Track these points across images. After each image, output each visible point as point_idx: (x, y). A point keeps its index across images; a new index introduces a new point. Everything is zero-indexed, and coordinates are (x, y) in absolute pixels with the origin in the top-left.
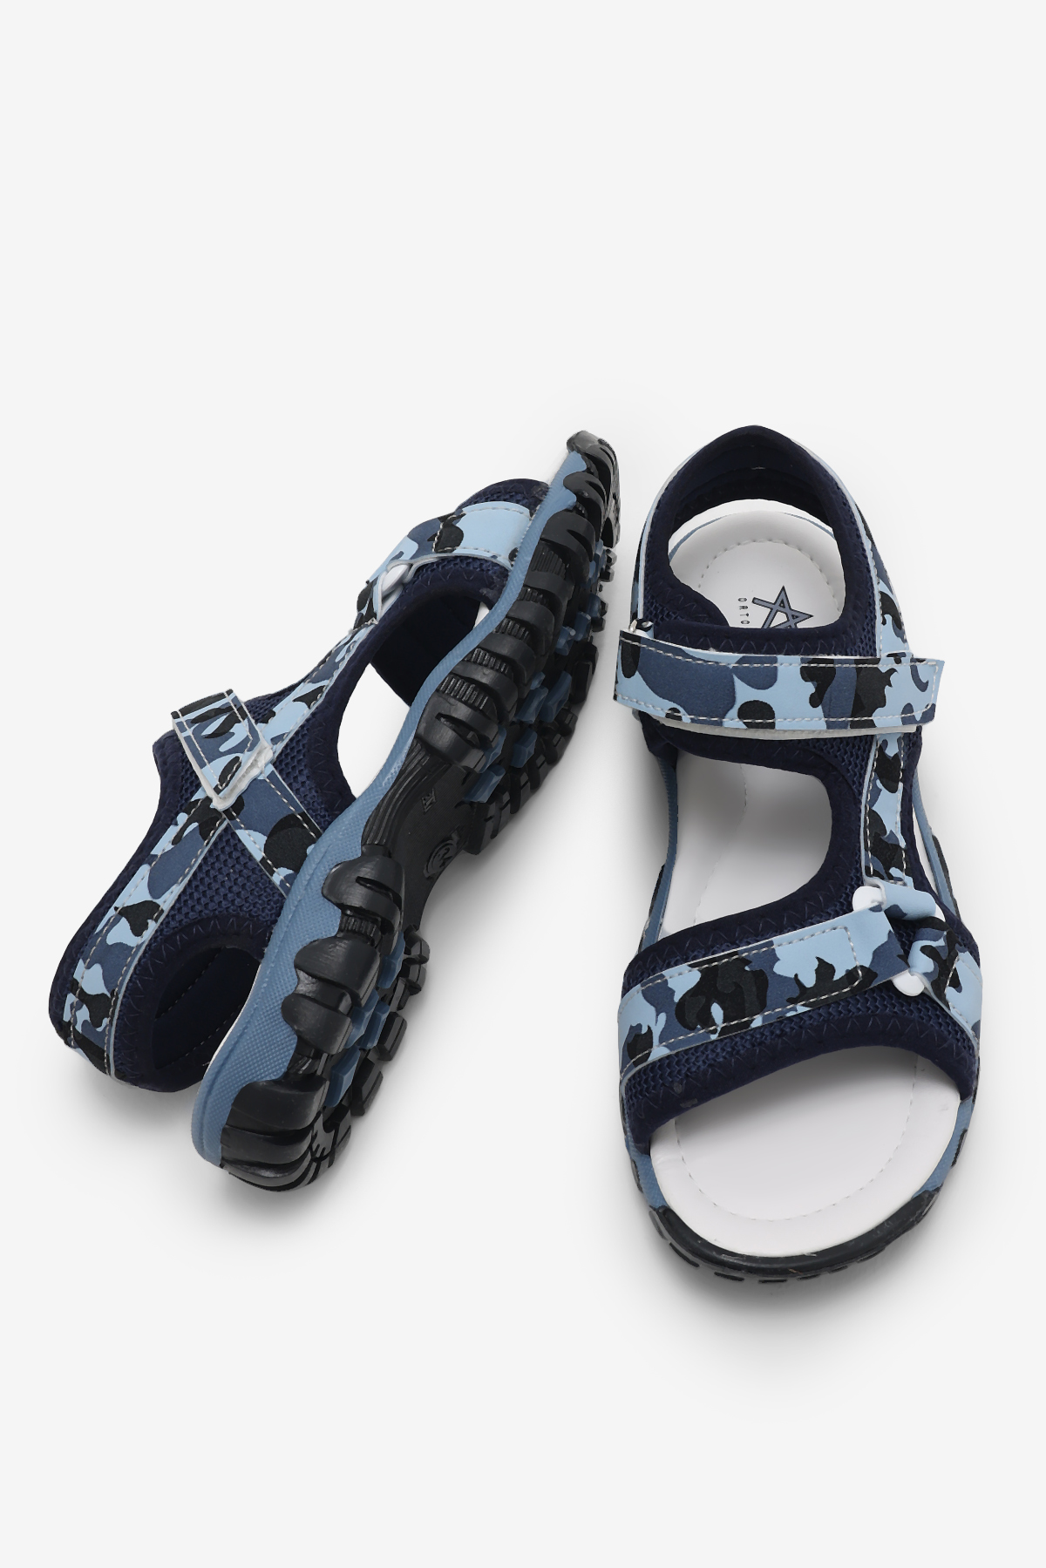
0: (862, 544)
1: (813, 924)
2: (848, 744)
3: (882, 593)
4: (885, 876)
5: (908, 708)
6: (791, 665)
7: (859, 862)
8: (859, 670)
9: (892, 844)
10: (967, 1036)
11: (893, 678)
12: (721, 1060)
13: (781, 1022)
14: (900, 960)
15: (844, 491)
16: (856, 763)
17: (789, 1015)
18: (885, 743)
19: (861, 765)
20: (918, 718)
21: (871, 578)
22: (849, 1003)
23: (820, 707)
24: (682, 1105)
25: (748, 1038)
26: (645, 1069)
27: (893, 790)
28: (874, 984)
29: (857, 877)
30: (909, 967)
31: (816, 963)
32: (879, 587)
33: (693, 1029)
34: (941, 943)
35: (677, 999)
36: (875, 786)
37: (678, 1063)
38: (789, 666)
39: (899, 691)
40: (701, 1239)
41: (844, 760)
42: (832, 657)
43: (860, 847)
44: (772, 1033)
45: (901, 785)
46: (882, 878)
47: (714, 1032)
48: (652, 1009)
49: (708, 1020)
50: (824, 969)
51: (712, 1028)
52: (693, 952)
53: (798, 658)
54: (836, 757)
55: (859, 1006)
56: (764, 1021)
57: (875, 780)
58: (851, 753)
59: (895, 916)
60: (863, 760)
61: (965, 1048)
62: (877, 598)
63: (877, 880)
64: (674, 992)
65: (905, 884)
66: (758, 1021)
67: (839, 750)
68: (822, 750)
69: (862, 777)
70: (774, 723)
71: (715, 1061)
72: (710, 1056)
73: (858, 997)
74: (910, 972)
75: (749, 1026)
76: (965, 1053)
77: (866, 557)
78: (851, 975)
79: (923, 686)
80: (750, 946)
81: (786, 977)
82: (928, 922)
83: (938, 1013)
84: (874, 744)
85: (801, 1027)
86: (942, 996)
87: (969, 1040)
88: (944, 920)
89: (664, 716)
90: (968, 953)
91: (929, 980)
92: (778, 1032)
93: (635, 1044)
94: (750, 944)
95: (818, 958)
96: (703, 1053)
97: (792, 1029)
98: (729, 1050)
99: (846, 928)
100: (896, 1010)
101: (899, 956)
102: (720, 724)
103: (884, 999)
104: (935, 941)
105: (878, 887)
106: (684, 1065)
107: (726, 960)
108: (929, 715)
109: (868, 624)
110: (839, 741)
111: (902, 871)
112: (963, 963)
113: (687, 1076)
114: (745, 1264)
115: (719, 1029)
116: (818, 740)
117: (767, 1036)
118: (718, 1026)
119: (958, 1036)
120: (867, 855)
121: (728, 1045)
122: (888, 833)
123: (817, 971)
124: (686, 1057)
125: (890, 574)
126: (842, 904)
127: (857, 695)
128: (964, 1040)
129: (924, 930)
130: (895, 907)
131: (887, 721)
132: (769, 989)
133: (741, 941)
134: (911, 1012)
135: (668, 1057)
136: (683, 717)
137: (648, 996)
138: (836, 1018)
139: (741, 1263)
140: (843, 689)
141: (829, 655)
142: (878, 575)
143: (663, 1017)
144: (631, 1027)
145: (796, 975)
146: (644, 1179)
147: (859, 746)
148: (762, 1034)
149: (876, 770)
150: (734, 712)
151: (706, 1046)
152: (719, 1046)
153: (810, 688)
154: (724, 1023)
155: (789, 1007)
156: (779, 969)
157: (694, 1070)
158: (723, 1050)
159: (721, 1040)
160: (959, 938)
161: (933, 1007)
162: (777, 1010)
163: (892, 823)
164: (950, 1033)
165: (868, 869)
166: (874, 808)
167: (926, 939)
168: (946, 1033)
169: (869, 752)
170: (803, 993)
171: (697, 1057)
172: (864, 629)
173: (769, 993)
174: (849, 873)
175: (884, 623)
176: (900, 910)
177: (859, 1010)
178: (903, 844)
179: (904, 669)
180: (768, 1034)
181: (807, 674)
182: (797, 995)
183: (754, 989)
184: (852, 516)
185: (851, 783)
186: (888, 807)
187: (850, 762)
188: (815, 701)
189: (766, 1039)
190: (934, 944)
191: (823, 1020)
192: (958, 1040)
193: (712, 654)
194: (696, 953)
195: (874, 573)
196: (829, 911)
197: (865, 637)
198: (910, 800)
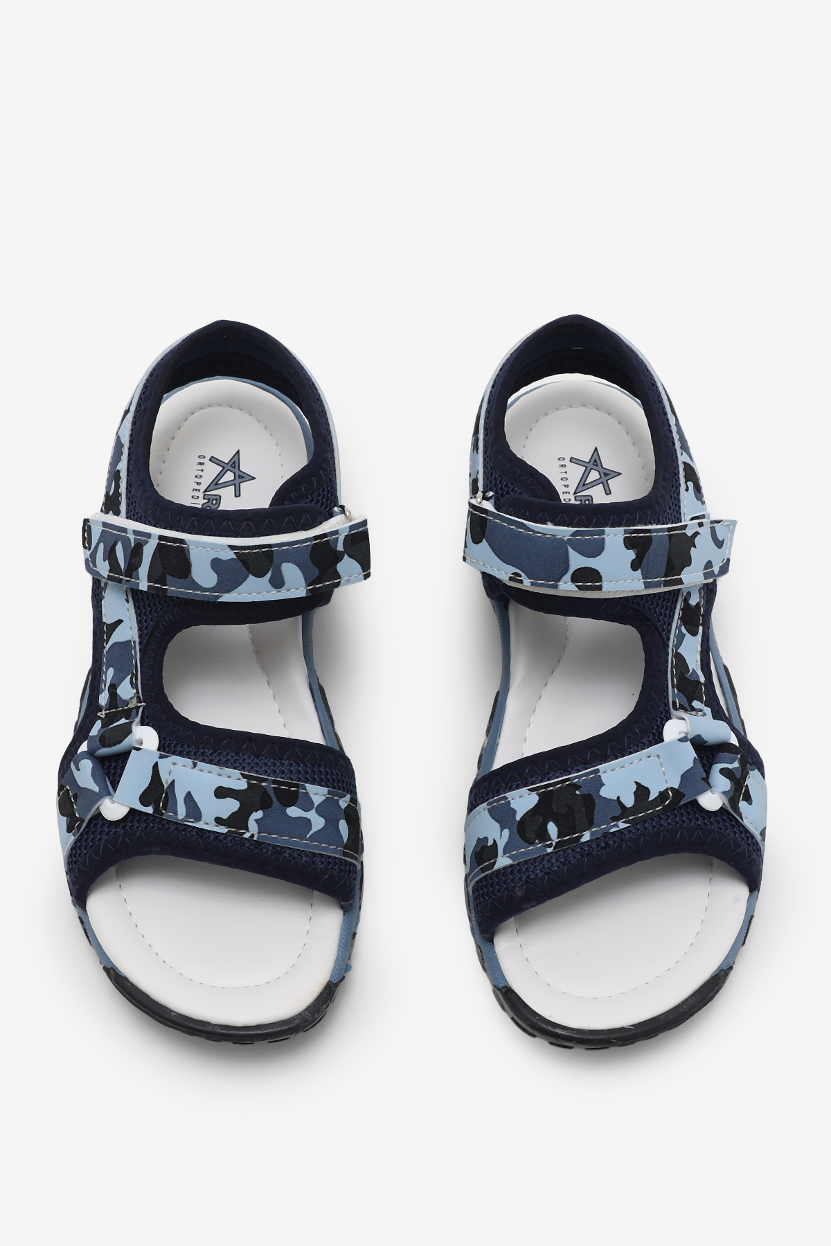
0: (668, 420)
1: (631, 753)
2: (659, 598)
3: (684, 463)
4: (688, 708)
5: (709, 564)
6: (616, 535)
7: (667, 697)
8: (670, 536)
9: (693, 681)
10: (756, 841)
11: (697, 540)
12: (556, 868)
13: (606, 837)
14: (703, 782)
15: (652, 373)
16: (665, 614)
17: (612, 830)
18: (689, 594)
19: (670, 615)
20: (716, 573)
21: (676, 450)
22: (661, 819)
23: (639, 570)
24: (523, 906)
25: (578, 850)
26: (491, 875)
27: (694, 634)
28: (682, 803)
29: (665, 710)
30: (711, 787)
31: (635, 787)
32: (682, 458)
33: (532, 843)
34: (736, 764)
35: (518, 817)
36: (680, 631)
37: (519, 871)
38: (614, 536)
39: (702, 552)
40: (538, 1015)
41: (656, 612)
42: (649, 527)
43: (667, 685)
44: (598, 845)
45: (701, 628)
46: (686, 710)
47: (550, 846)
48: (497, 826)
49: (544, 836)
50: (641, 791)
51: (548, 843)
52: (532, 777)
53: (622, 529)
54: (650, 609)
55: (669, 821)
56: (591, 835)
57: (680, 626)
58: (662, 605)
59: (698, 744)
60: (671, 611)
61: (754, 850)
62: (681, 467)
63: (682, 713)
64: (516, 812)
65: (704, 715)
66: (586, 837)
67: (653, 604)
68: (639, 604)
69: (670, 624)
70: (601, 586)
71: (551, 869)
72: (546, 866)
73: (668, 814)
74: (711, 791)
75: (579, 841)
76: (754, 856)
77: (671, 432)
78: (663, 795)
79: (719, 544)
80: (580, 773)
81: (610, 799)
82: (724, 747)
83: (733, 823)
84: (680, 596)
85: (622, 840)
86: (736, 809)
87: (758, 843)
88: (737, 745)
89: (508, 578)
90: (756, 770)
91: (727, 797)
92: (603, 845)
93: (481, 854)
94: (580, 771)
95: (636, 782)
96: (541, 863)
97: (615, 842)
98: (563, 860)
99: (658, 756)
100: (699, 822)
101: (702, 779)
102: (556, 587)
103: (689, 814)
104: (731, 763)
105: (684, 719)
106: (524, 873)
107: (559, 785)
108: (724, 569)
109: (674, 492)
110: (653, 596)
111: (702, 703)
112: (752, 779)
113: (527, 882)
114: (575, 1036)
115: (554, 844)
116: (636, 596)
117: (593, 848)
118: (553, 841)
119: (750, 842)
120: (673, 691)
121: (561, 856)
122: (691, 671)
123: (635, 793)
124: (526, 866)
125: (690, 444)
126: (654, 734)
127: (669, 559)
128: (754, 844)
129: (722, 754)
130: (699, 736)
131: (692, 577)
132: (596, 809)
133: (572, 769)
134: (712, 823)
135: (511, 866)
136: (524, 581)
137: (494, 813)
138: (651, 832)
139: (572, 1035)
140: (658, 554)
141: (646, 525)
142: (681, 448)
143: (506, 832)
144: (479, 839)
145: (618, 797)
146: (489, 962)
147: (668, 600)
148: (590, 847)
149: (680, 618)
150: (568, 577)
151: (542, 857)
152: (554, 857)
153: (632, 555)
154: (558, 838)
155: (612, 824)
156: (604, 792)
157: (532, 877)
158: (557, 860)
159: (556, 852)
160: (750, 759)
161: (729, 819)
162: (602, 827)
163: (694, 662)
164: (743, 839)
165: (674, 703)
166: (679, 651)
167: (724, 762)
168: (739, 839)
169: (676, 602)
170: (624, 812)
171: (536, 866)
172: (671, 497)
173: (596, 813)
174: (660, 708)
175: (687, 489)
176: (703, 739)
177: (669, 824)
178: (702, 679)
179: (705, 532)
180: (595, 846)
181: (629, 543)
182: (619, 814)
183: (584, 810)
184: (659, 395)
185: (661, 631)
186: (690, 649)
187: (661, 612)
188: (635, 566)
189: (593, 851)
190: (730, 766)
191: (640, 834)
192: (749, 845)
193: (549, 528)
194: (534, 779)
195: (678, 445)
196: (644, 741)
197: (673, 504)
198: (708, 640)
